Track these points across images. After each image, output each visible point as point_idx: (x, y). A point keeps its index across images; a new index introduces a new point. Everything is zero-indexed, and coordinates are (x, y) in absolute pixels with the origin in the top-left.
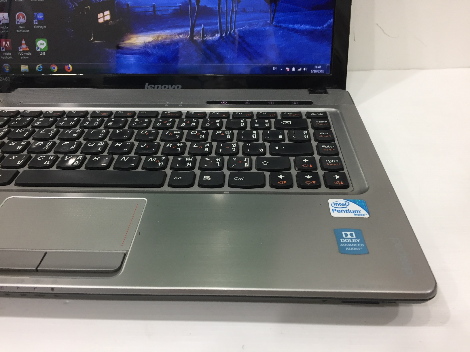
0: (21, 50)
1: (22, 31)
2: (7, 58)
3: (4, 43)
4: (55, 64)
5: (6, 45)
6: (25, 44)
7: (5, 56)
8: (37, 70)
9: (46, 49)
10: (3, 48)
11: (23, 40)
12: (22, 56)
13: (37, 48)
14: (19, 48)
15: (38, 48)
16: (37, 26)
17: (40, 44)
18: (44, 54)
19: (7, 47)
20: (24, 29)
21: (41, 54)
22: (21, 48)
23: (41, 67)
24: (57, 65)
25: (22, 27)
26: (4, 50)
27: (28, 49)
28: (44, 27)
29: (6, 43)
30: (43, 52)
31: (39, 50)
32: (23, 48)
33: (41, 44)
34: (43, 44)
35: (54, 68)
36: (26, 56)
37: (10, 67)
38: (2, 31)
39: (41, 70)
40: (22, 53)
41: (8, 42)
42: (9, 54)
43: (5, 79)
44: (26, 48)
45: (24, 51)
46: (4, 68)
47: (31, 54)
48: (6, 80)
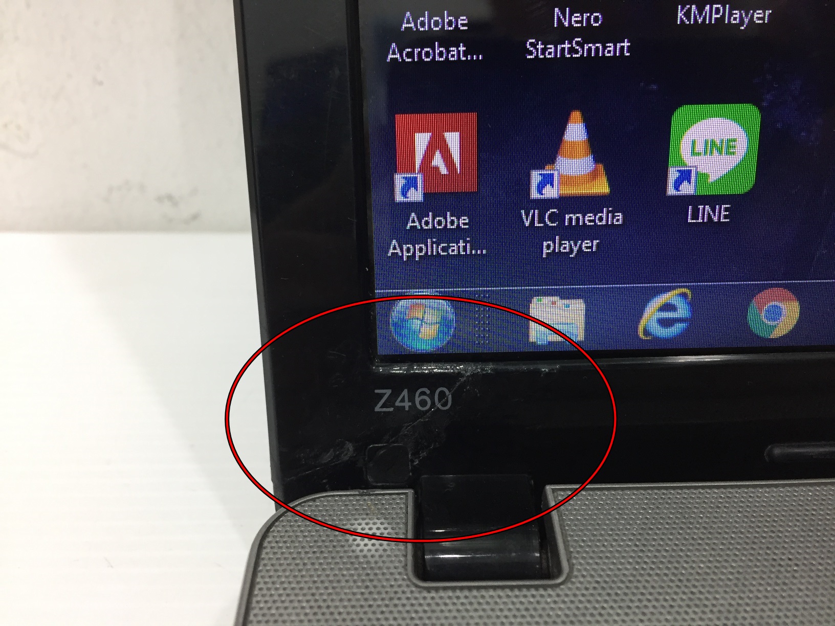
0: (550, 192)
1: (572, 50)
2: (433, 248)
3: (422, 140)
4: (786, 286)
5: (438, 161)
6: (583, 148)
7: (418, 236)
8: (646, 332)
9: (745, 184)
10: (411, 183)
11: (576, 115)
12: (549, 234)
13: (673, 175)
14: (536, 177)
15: (685, 176)
16: (701, 10)
17: (700, 147)
18: (721, 215)
19: (444, 171)
20: (589, 35)
21: (695, 216)
22: (548, 180)
23: (683, 311)
24: (798, 293)
25: (576, 17)
26: (416, 196)
27: (602, 187)
28: (758, 14)
29: (437, 144)
30: (713, 200)
31: (687, 189)
32: (566, 180)
33: (711, 147)
34: (728, 147)
35: (775, 314)
36: (578, 233)
37: (452, 316)
38: (410, 55)
39: (678, 328)
40: (552, 218)
41: (453, 139)
42: (450, 221)
43: (412, 399)
44: (594, 175)
45: (567, 203)
46: (402, 324)
47: (620, 216)
48: (423, 403)
